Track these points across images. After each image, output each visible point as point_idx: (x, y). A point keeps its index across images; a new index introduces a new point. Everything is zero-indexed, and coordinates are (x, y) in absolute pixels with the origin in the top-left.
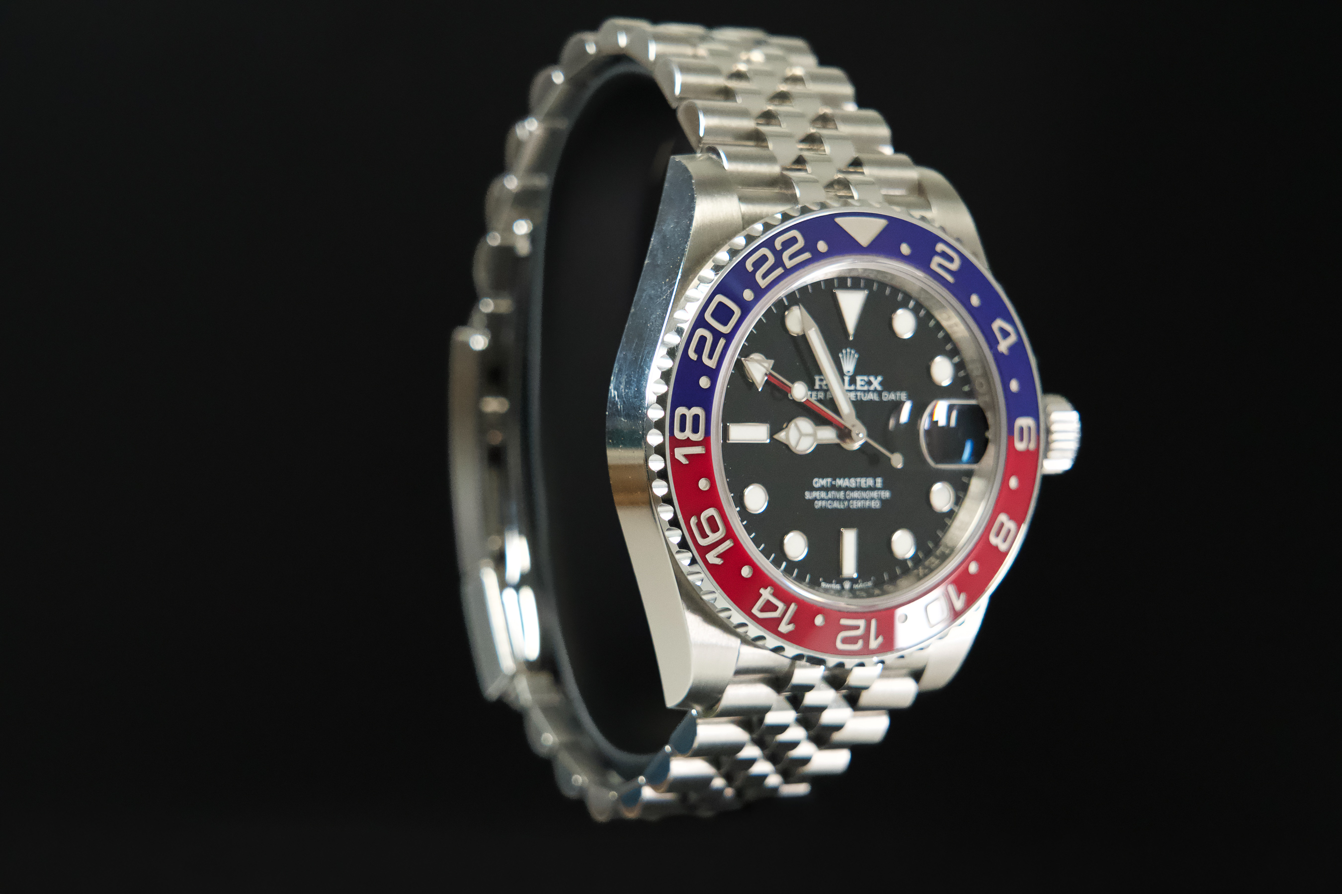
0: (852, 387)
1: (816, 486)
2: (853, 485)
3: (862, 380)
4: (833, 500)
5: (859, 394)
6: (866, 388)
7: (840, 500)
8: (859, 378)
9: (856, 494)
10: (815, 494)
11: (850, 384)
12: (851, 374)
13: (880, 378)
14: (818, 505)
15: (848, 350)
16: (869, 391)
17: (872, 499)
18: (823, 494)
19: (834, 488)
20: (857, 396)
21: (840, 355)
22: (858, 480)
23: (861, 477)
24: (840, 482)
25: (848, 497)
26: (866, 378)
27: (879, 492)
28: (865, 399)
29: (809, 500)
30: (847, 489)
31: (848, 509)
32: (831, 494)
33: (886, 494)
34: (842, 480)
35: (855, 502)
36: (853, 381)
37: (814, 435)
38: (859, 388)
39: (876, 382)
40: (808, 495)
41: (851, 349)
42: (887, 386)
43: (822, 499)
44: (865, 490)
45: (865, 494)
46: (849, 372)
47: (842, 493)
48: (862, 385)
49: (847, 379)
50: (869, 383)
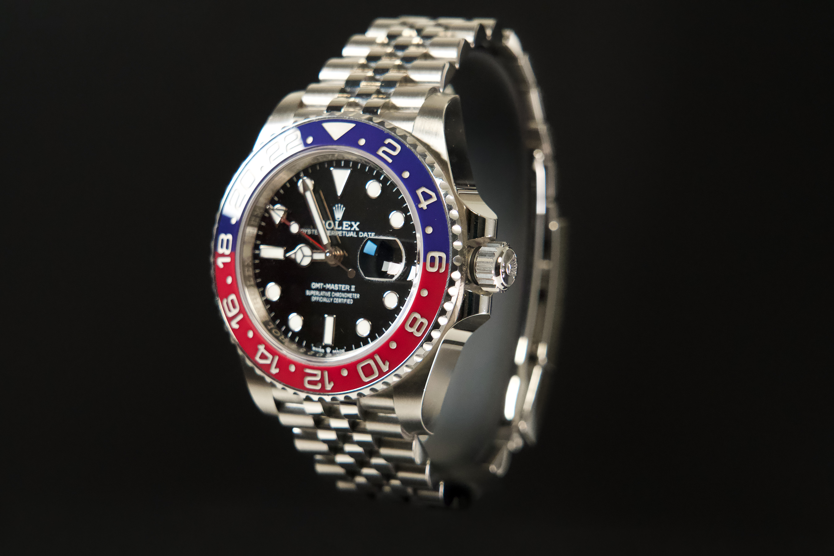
0: (340, 228)
1: (313, 287)
2: (337, 289)
3: (346, 224)
4: (323, 297)
5: (344, 232)
6: (349, 229)
7: (328, 297)
8: (344, 223)
9: (338, 294)
10: (312, 292)
11: (339, 226)
12: (340, 219)
13: (358, 223)
14: (314, 299)
15: (339, 205)
16: (350, 231)
17: (348, 298)
18: (317, 293)
19: (324, 289)
20: (342, 234)
21: (334, 208)
22: (340, 285)
23: (342, 284)
24: (328, 286)
25: (333, 296)
26: (349, 223)
27: (354, 294)
28: (347, 236)
29: (308, 296)
30: (332, 291)
31: (332, 304)
32: (323, 293)
33: (357, 296)
34: (330, 285)
35: (337, 299)
36: (340, 224)
37: (312, 256)
38: (344, 228)
39: (355, 226)
40: (308, 293)
41: (341, 204)
42: (362, 228)
43: (317, 296)
44: (344, 292)
45: (343, 295)
46: (338, 218)
47: (329, 293)
48: (346, 227)
49: (337, 223)
50: (351, 226)
